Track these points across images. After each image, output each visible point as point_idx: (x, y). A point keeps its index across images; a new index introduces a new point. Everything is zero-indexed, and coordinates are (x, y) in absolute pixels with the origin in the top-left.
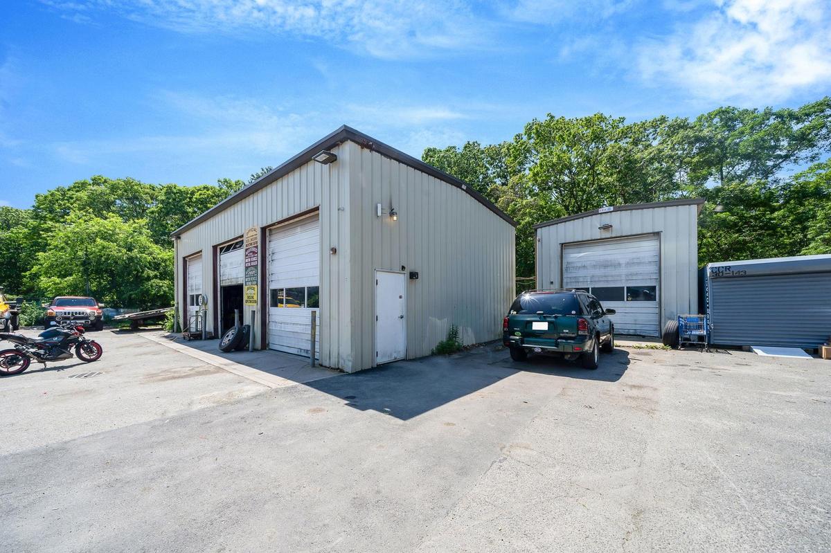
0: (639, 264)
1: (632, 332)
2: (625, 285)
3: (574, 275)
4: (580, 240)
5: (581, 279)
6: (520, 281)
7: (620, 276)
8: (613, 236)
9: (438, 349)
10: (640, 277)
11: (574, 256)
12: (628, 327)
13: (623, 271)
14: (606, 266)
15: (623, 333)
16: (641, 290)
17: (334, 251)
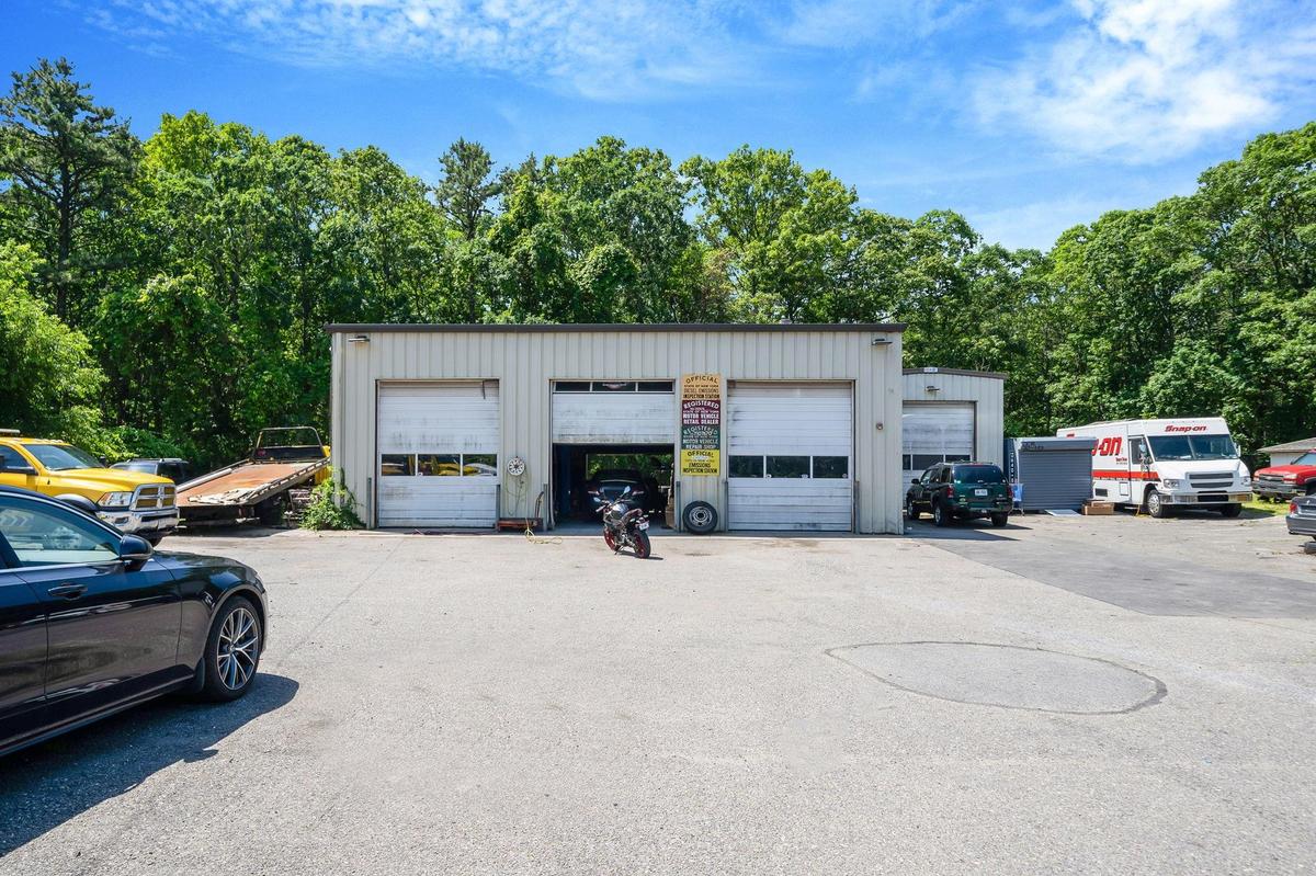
0: (956, 431)
7: (940, 443)
8: (938, 400)
10: (957, 446)
13: (943, 438)
14: (927, 432)
17: (880, 426)
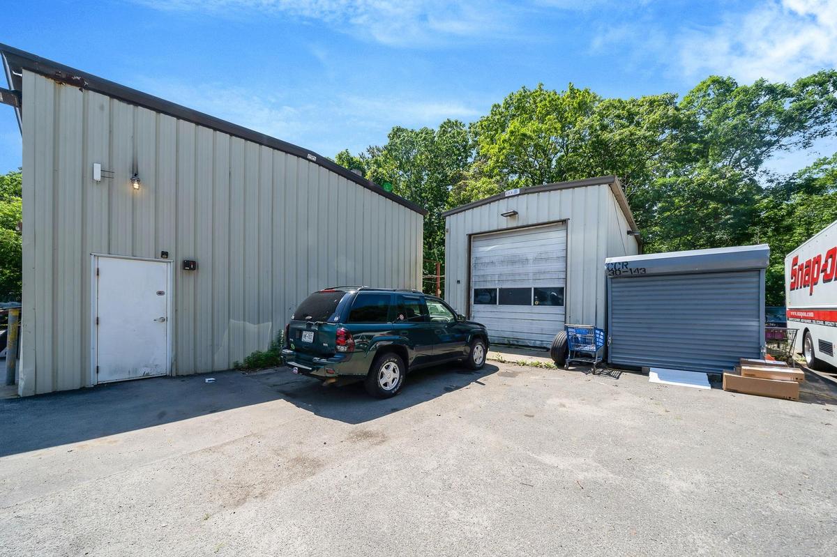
0: (547, 259)
1: (538, 343)
2: (532, 285)
3: (482, 273)
4: (487, 230)
5: (489, 278)
6: (429, 279)
7: (527, 274)
8: (520, 225)
9: (248, 360)
10: (548, 276)
11: (484, 250)
12: (534, 337)
13: (531, 268)
14: (513, 262)
15: (529, 344)
16: (548, 293)
